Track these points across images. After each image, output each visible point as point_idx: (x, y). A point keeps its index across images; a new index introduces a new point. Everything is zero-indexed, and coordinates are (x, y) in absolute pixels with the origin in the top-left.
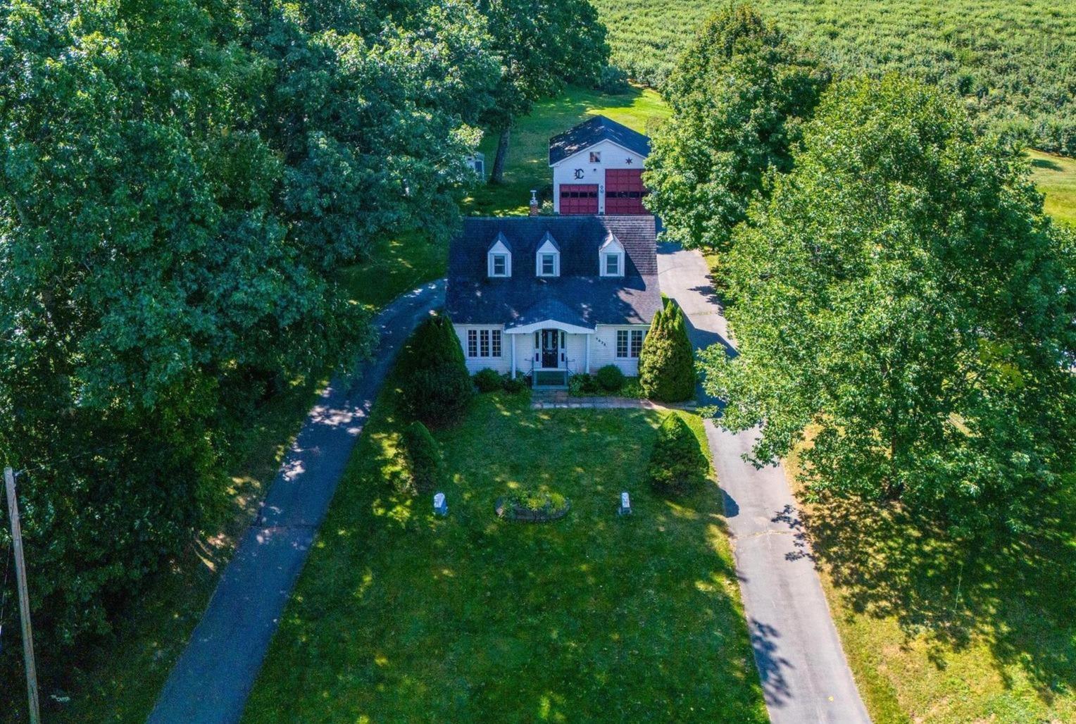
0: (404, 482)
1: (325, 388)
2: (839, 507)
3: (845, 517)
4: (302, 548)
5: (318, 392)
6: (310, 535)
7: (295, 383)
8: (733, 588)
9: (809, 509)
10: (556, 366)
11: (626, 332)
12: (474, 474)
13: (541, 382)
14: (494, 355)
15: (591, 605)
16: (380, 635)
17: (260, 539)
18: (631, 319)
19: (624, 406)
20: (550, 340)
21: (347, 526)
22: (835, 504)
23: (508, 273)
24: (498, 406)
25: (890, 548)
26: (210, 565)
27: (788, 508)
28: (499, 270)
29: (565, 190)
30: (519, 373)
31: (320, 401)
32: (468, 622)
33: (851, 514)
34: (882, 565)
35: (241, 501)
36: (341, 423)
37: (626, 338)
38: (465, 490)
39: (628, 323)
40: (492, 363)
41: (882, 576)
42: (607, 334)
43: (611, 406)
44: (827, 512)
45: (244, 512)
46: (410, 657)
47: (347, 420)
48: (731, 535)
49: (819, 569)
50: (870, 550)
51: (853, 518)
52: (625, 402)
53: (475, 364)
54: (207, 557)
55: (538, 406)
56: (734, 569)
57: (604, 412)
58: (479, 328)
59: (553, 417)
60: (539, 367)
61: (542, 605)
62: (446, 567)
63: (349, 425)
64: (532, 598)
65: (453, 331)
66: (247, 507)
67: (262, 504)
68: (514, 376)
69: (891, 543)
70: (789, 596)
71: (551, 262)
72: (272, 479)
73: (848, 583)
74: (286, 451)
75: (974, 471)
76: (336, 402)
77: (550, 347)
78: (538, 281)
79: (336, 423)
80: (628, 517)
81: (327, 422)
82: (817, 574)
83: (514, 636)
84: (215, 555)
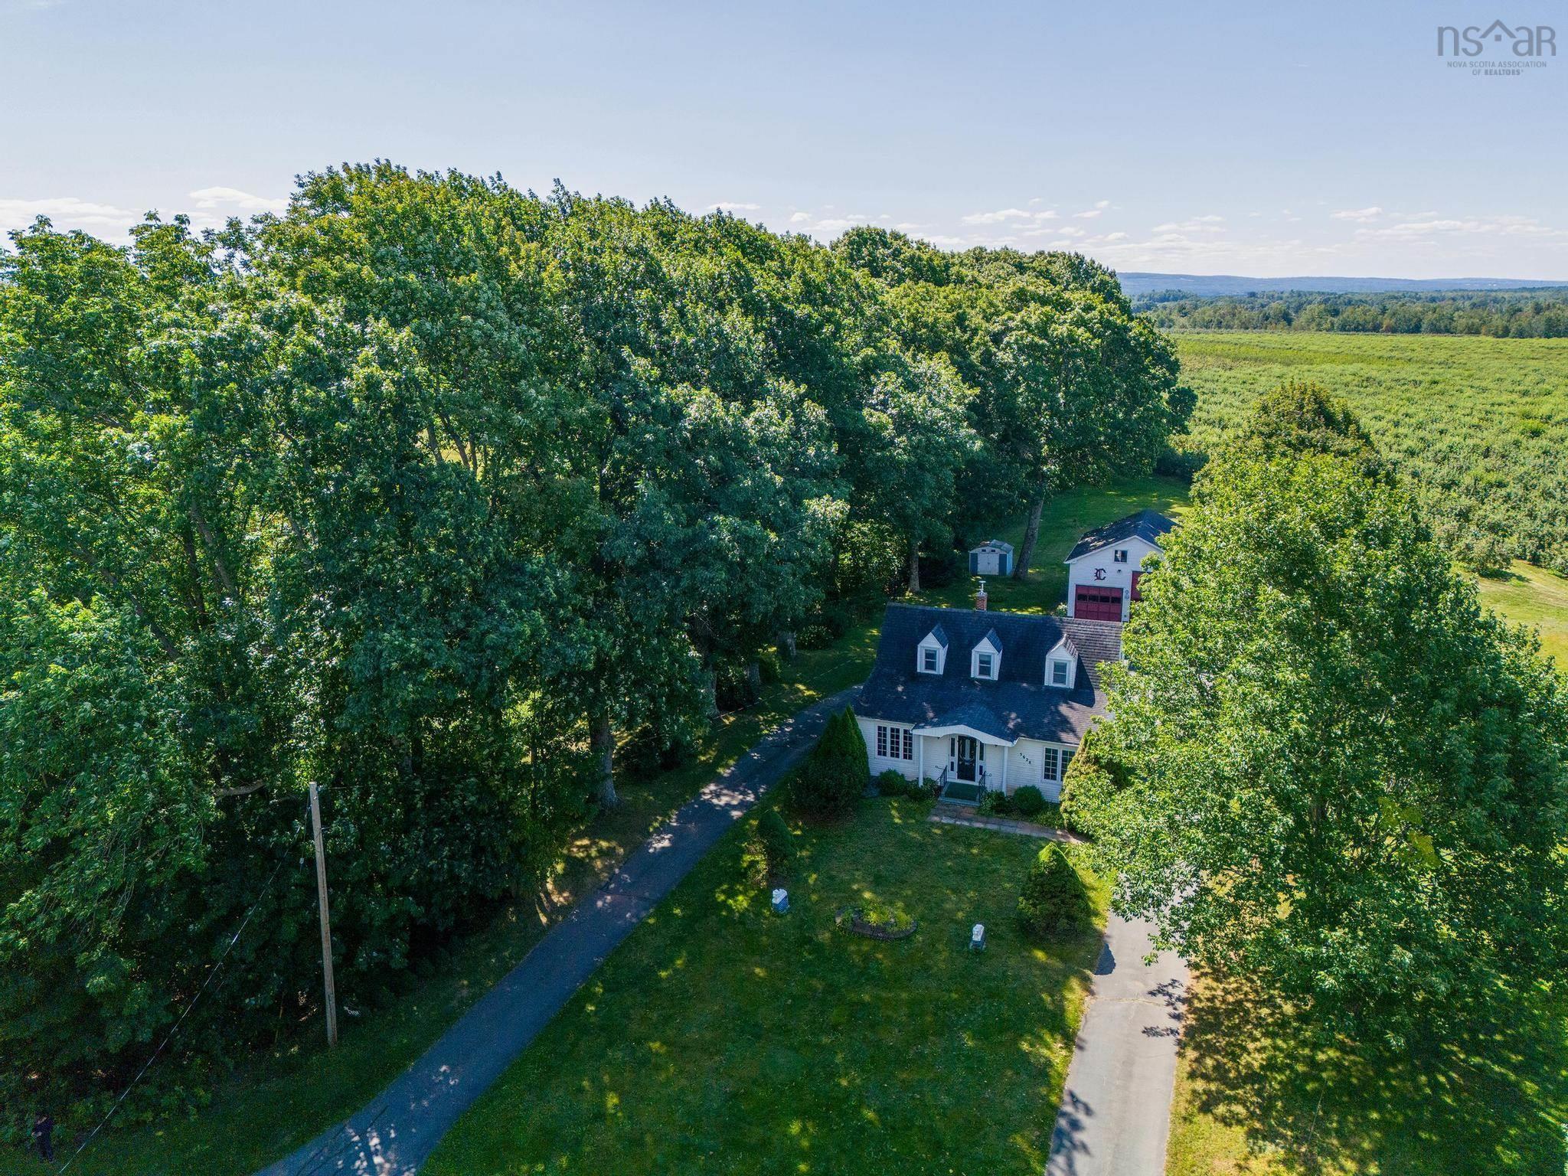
0: (758, 872)
1: (728, 767)
2: (1237, 990)
3: (1239, 1003)
4: (634, 920)
5: (720, 770)
6: (646, 909)
7: (703, 758)
8: (1064, 1053)
9: (1199, 988)
10: (973, 779)
11: (1055, 752)
12: (832, 878)
13: (949, 795)
14: (905, 757)
15: (892, 1038)
16: (667, 1020)
17: (600, 904)
18: (1064, 736)
19: (1034, 835)
20: (967, 749)
21: (684, 906)
22: (1234, 985)
23: (940, 669)
24: (893, 812)
25: (1276, 1048)
26: (544, 920)
27: (1174, 982)
28: (930, 665)
29: (1084, 592)
30: (926, 780)
31: (718, 779)
32: (756, 1025)
33: (1248, 1001)
34: (1256, 1065)
35: (599, 864)
36: (728, 804)
37: (1055, 758)
38: (814, 891)
39: (1059, 740)
40: (901, 765)
41: (1252, 1077)
42: (1034, 751)
43: (1019, 832)
44: (1219, 993)
45: (597, 875)
46: (685, 1048)
47: (735, 802)
48: (1092, 993)
49: (1181, 1055)
50: (1251, 1046)
51: (1249, 1005)
52: (1040, 830)
53: (880, 764)
54: (544, 911)
55: (936, 819)
56: (1075, 1034)
57: (1008, 836)
58: (889, 725)
59: (945, 833)
60: (953, 777)
61: (839, 1024)
62: (761, 966)
63: (734, 808)
64: (834, 1015)
65: (855, 725)
66: (602, 871)
67: (617, 871)
68: (921, 783)
69: (1279, 1042)
70: (1129, 1076)
71: (989, 663)
72: (637, 848)
73: (1205, 1077)
74: (662, 823)
75: (1344, 964)
76: (732, 784)
77: (967, 757)
78: (971, 682)
79: (722, 803)
80: (977, 951)
81: (715, 801)
82: (1177, 1059)
83: (796, 1050)
84: (552, 912)
